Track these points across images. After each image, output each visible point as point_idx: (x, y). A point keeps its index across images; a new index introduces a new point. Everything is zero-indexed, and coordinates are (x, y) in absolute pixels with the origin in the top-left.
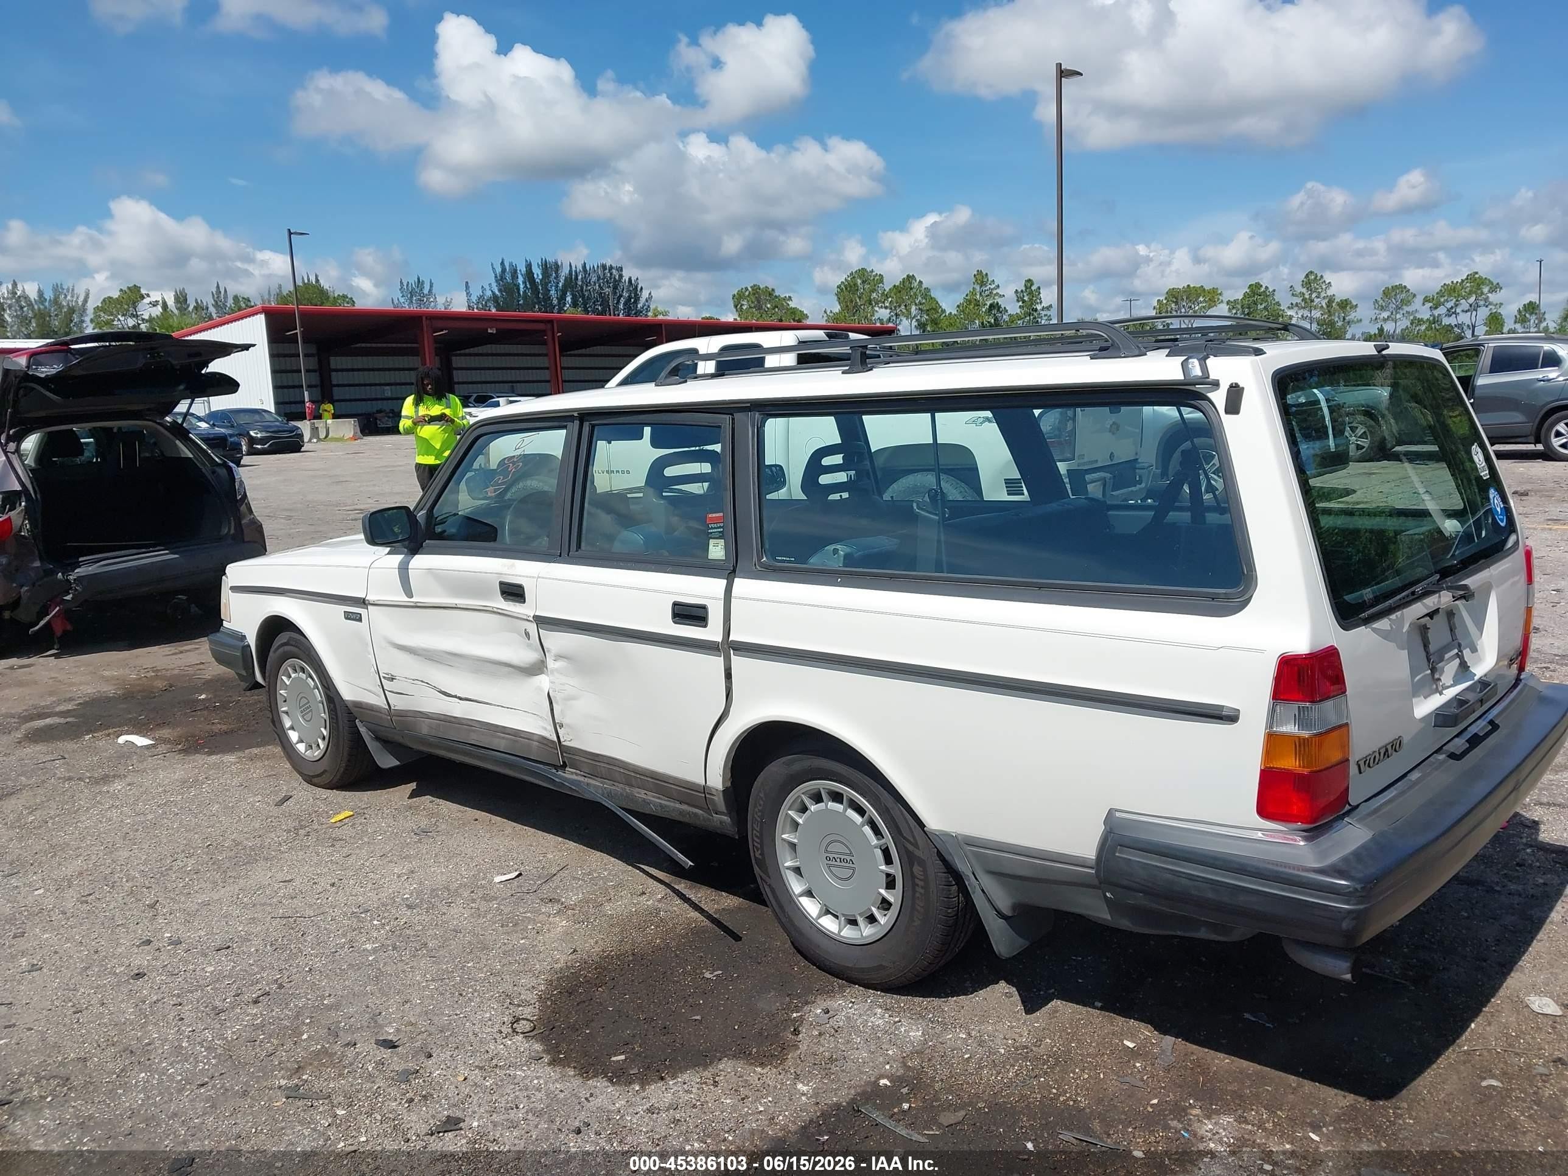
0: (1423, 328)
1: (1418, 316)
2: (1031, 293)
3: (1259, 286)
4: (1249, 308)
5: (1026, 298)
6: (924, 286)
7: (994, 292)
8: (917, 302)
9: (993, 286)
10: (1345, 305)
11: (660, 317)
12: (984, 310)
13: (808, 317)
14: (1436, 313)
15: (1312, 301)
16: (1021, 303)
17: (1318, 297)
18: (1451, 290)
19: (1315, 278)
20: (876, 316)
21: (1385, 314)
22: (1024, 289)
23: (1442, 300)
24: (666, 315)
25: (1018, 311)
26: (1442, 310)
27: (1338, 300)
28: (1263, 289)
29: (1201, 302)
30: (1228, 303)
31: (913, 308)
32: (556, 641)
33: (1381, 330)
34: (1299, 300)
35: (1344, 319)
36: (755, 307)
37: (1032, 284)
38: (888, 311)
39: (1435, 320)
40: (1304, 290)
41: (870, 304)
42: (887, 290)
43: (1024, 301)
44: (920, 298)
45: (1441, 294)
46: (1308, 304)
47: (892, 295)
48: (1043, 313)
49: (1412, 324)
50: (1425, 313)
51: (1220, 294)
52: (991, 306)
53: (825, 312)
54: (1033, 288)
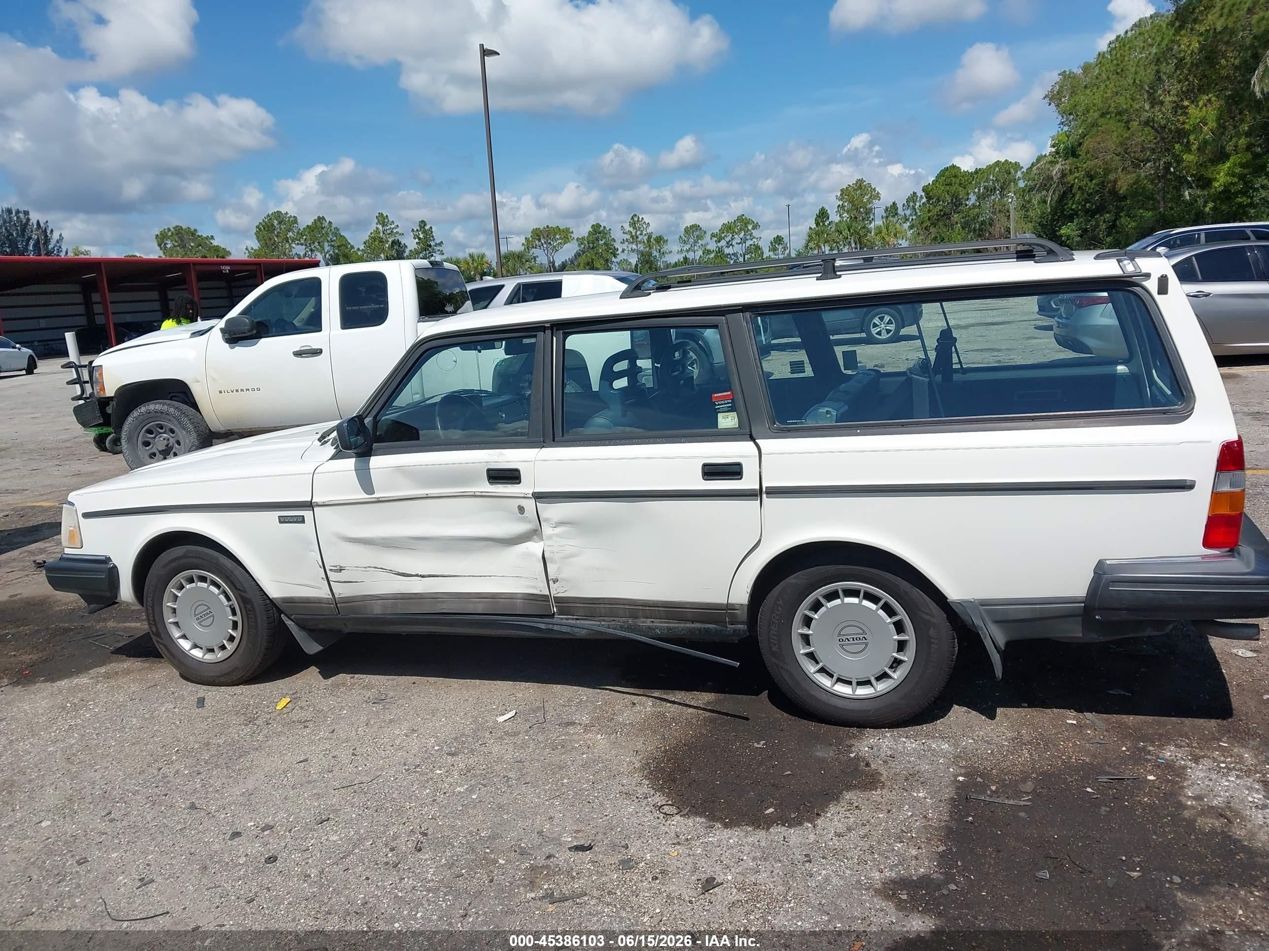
0: (712, 255)
1: (708, 247)
2: (425, 232)
3: (599, 226)
4: (593, 243)
5: (421, 236)
6: (333, 226)
7: (395, 231)
8: (329, 239)
9: (393, 226)
10: (659, 240)
11: (82, 256)
12: (387, 246)
13: (230, 254)
14: (720, 245)
15: (637, 237)
16: (417, 240)
17: (641, 234)
18: (728, 228)
19: (638, 220)
20: (294, 252)
21: (687, 247)
22: (419, 229)
23: (723, 235)
24: (87, 254)
25: (416, 246)
26: (723, 243)
27: (654, 236)
28: (602, 228)
29: (558, 239)
30: (578, 239)
31: (326, 244)
32: (553, 511)
33: (685, 258)
34: (628, 237)
35: (660, 251)
36: (178, 246)
37: (425, 225)
38: (304, 247)
39: (720, 251)
40: (631, 229)
41: (288, 241)
42: (302, 229)
43: (419, 239)
44: (331, 236)
45: (721, 230)
46: (634, 239)
47: (306, 233)
48: (437, 248)
49: (703, 254)
50: (712, 246)
51: (572, 233)
52: (393, 242)
53: (247, 249)
54: (427, 228)
